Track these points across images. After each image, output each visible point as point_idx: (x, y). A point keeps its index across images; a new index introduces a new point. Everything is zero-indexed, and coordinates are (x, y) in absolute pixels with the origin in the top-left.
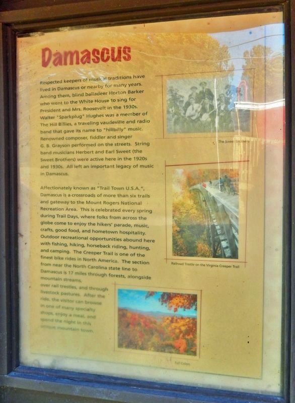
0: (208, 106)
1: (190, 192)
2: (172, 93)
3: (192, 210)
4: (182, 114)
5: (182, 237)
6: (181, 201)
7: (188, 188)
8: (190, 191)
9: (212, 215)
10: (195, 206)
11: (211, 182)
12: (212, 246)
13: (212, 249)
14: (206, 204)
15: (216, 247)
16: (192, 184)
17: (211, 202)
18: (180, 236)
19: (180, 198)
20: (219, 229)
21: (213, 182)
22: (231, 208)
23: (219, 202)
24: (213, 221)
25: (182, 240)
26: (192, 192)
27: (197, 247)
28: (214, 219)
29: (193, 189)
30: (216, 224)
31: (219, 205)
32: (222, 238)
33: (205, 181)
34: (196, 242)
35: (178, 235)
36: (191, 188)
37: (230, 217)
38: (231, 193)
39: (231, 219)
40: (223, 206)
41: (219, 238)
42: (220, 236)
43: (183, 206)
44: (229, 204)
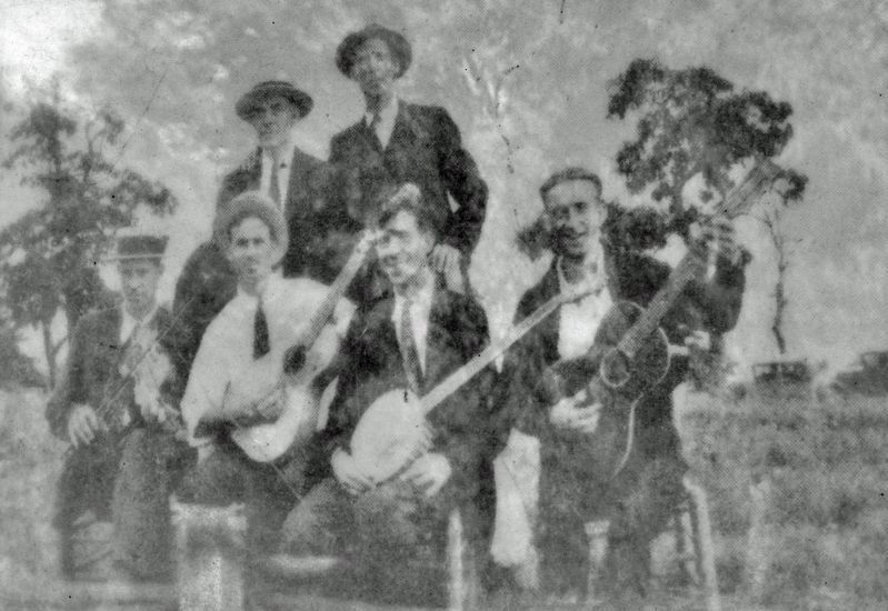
0: (413, 316)
2: (53, 150)
4: (148, 397)
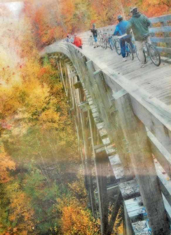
1: (41, 60)
3: (46, 112)
5: (21, 188)
6: (17, 88)
7: (35, 51)
8: (42, 58)
9: (99, 126)
10: (54, 100)
11: (94, 32)
12: (100, 213)
13: (99, 222)
14: (82, 95)
15: (110, 217)
16: (45, 39)
17: (95, 86)
18: (16, 185)
19: (17, 79)
20: (119, 165)
21: (100, 30)
22: (150, 104)
23: (119, 88)
24: (101, 142)
25: (22, 194)
26: (46, 60)
27: (59, 214)
28: (105, 136)
29: (49, 55)
30: (109, 150)
31: (117, 95)
32: (126, 189)
33: (79, 31)
34: (58, 200)
35: (11, 182)
36: (43, 53)
37: (147, 129)
38: (149, 61)
39: (150, 134)
40: (129, 99)
41: (117, 192)
42: (121, 185)
43: (23, 100)
44: (143, 91)
